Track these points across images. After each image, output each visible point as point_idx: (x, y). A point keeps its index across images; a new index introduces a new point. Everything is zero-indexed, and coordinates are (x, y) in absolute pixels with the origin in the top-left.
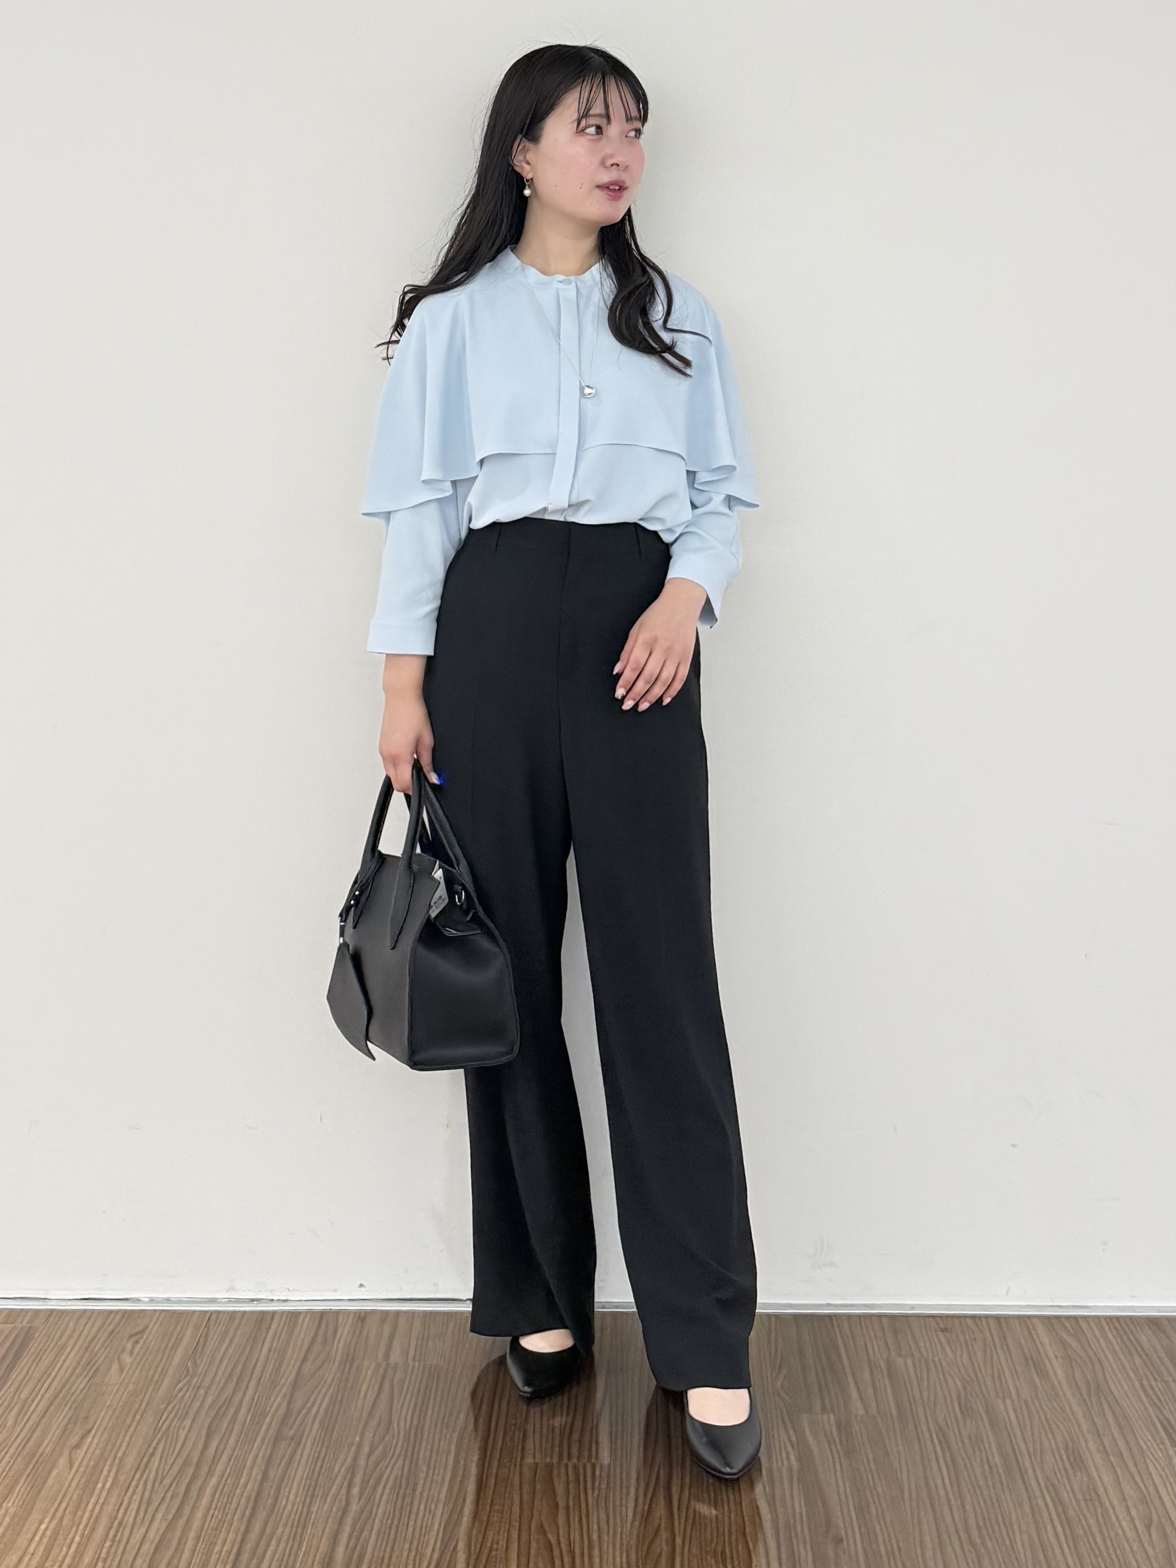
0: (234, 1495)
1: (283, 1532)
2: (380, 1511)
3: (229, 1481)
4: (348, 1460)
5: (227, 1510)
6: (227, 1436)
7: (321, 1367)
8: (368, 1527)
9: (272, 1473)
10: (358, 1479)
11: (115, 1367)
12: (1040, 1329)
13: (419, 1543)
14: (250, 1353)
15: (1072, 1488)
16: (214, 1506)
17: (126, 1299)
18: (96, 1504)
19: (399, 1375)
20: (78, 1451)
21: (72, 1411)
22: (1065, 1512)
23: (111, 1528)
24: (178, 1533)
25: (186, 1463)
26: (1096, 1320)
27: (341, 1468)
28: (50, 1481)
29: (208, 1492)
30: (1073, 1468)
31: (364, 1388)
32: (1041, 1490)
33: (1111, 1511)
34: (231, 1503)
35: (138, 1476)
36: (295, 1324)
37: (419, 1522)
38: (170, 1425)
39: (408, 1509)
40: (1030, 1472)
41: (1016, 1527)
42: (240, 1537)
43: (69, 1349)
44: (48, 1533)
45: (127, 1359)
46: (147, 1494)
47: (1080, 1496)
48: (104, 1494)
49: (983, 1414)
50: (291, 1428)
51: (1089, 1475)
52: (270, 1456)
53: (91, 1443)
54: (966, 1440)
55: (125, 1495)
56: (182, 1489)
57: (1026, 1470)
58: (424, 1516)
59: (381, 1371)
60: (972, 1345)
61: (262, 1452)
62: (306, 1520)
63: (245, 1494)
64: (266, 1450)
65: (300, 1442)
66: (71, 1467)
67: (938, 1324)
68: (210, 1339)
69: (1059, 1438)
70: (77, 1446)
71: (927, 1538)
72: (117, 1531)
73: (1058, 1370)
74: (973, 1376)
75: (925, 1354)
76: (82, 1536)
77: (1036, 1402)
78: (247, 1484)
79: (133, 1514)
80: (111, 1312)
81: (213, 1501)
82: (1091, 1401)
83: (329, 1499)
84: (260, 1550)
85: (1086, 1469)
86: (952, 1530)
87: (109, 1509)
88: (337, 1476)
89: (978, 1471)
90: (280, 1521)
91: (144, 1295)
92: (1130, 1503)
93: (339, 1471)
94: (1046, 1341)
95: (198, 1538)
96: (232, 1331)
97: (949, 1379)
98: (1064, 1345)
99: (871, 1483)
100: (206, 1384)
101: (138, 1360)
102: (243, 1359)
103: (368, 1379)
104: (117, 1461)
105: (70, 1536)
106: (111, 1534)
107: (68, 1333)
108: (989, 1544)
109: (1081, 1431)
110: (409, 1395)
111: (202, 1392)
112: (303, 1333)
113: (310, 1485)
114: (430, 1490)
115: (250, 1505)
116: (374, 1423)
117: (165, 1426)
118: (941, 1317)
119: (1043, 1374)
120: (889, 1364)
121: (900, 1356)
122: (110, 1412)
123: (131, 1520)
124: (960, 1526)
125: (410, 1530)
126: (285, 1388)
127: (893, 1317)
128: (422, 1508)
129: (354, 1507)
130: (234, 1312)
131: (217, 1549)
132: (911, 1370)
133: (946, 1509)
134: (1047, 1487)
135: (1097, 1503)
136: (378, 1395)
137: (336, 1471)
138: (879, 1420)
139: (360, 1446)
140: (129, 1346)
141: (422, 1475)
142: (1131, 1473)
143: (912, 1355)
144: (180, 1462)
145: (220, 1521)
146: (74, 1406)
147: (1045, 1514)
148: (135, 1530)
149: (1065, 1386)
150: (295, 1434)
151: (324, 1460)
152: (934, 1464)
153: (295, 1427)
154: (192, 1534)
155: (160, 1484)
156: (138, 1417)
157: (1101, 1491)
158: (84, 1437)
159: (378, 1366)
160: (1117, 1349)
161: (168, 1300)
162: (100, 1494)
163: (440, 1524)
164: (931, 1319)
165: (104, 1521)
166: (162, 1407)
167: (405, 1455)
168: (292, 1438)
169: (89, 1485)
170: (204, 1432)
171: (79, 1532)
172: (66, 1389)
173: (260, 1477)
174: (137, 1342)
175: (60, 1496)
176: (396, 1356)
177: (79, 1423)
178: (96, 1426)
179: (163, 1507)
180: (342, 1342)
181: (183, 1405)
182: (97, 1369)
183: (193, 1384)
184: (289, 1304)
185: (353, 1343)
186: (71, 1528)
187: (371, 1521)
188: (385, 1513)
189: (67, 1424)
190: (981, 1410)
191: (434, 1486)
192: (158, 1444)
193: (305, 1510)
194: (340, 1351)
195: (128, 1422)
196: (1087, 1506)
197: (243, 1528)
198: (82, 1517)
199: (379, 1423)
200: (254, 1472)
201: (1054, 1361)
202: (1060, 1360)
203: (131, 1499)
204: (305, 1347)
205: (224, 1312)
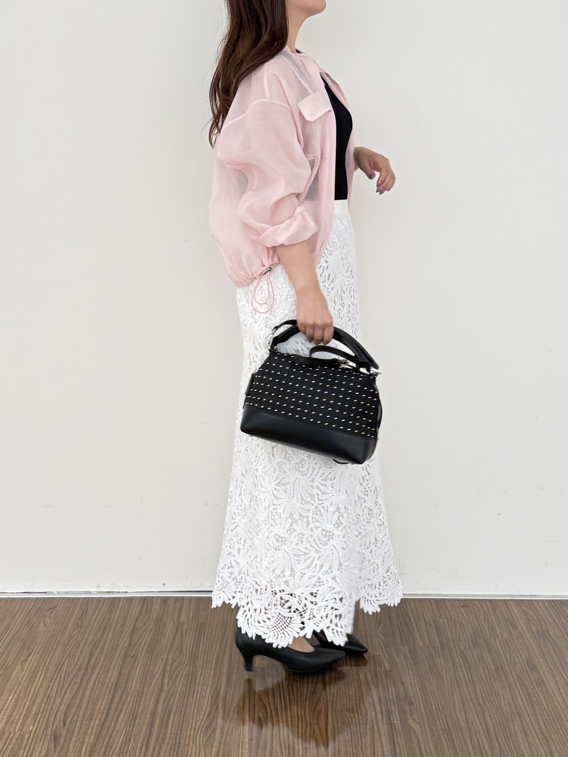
0: (105, 683)
1: (131, 700)
2: (179, 689)
3: (102, 676)
4: (162, 666)
5: (102, 690)
6: (100, 655)
7: (145, 623)
8: (173, 697)
9: (123, 672)
10: (167, 675)
11: (42, 624)
12: (513, 605)
13: (199, 704)
14: (109, 617)
15: (530, 680)
16: (95, 688)
17: (46, 593)
18: (36, 687)
19: (185, 627)
20: (26, 663)
21: (21, 645)
22: (527, 691)
23: (44, 697)
24: (78, 701)
25: (80, 668)
26: (542, 602)
27: (158, 670)
28: (12, 677)
29: (92, 682)
30: (530, 670)
31: (168, 633)
32: (514, 680)
33: (550, 690)
34: (104, 686)
35: (56, 674)
36: (131, 604)
37: (199, 695)
38: (71, 651)
39: (193, 689)
40: (509, 672)
41: (502, 697)
42: (109, 702)
43: (18, 616)
44: (13, 700)
45: (48, 620)
46: (61, 683)
47: (534, 683)
48: (40, 683)
49: (484, 645)
50: (132, 652)
51: (539, 673)
52: (122, 664)
53: (32, 659)
54: (476, 658)
55: (50, 683)
56: (79, 680)
57: (507, 672)
58: (201, 692)
59: (176, 624)
60: (478, 613)
61: (118, 663)
62: (142, 694)
63: (110, 682)
64: (120, 662)
65: (137, 658)
66: (23, 671)
67: (460, 604)
68: (89, 611)
69: (523, 656)
70: (25, 660)
71: (456, 702)
72: (48, 699)
73: (522, 625)
74: (479, 628)
75: (454, 617)
76: (30, 701)
77: (511, 640)
78: (111, 678)
79: (55, 691)
80: (37, 599)
81: (94, 685)
82: (539, 638)
83: (153, 685)
84: (119, 708)
85: (537, 670)
86: (469, 698)
87: (43, 690)
88: (156, 675)
89: (482, 671)
90: (129, 694)
91: (54, 590)
92: (560, 686)
93: (157, 673)
94: (516, 611)
95: (88, 702)
96: (99, 608)
97: (466, 629)
98: (525, 613)
99: (427, 677)
100: (88, 631)
101: (53, 621)
102: (106, 620)
103: (169, 629)
104: (45, 668)
105: (24, 702)
106: (45, 701)
107: (17, 609)
108: (488, 705)
109: (535, 653)
110: (191, 636)
111: (86, 635)
112: (136, 608)
113: (143, 678)
114: (204, 679)
115: (113, 687)
116: (174, 649)
117: (68, 651)
118: (462, 600)
119: (515, 627)
120: (435, 622)
121: (441, 618)
122: (41, 644)
123: (54, 694)
124: (473, 697)
125: (194, 698)
126: (128, 633)
127: (436, 600)
128: (200, 689)
129: (166, 688)
130: (100, 598)
131: (98, 707)
132: (447, 625)
133: (466, 689)
134: (517, 679)
135: (543, 686)
136: (175, 636)
137: (155, 672)
138: (430, 648)
139: (167, 659)
140: (48, 615)
141: (199, 674)
142: (560, 672)
143: (447, 618)
144: (77, 667)
145: (98, 695)
146: (22, 642)
147: (516, 691)
148: (57, 699)
149: (526, 632)
150: (134, 655)
151: (149, 666)
152: (459, 669)
153: (134, 651)
154: (85, 701)
155: (67, 678)
156: (54, 647)
157: (545, 681)
158: (28, 656)
159: (174, 623)
160: (553, 615)
161: (67, 593)
162: (38, 683)
163: (209, 696)
164: (456, 601)
165: (40, 695)
166: (67, 642)
167: (190, 664)
168: (133, 657)
169: (32, 679)
170: (88, 654)
171: (29, 700)
172: (18, 634)
173: (117, 675)
174: (52, 612)
175: (18, 684)
176: (183, 618)
177: (25, 650)
178: (34, 652)
179: (70, 688)
180: (155, 612)
181: (77, 641)
182: (33, 625)
183: (81, 632)
184: (128, 594)
185: (161, 613)
186: (24, 698)
187: (174, 695)
188: (181, 691)
189: (19, 651)
190: (482, 643)
191: (205, 678)
192: (65, 660)
193: (141, 689)
194: (154, 616)
195: (50, 649)
196: (538, 688)
197: (110, 698)
198: (30, 693)
199: (176, 649)
200: (114, 672)
201: (520, 621)
202: (524, 621)
203: (53, 685)
204: (137, 614)
205: (95, 598)
